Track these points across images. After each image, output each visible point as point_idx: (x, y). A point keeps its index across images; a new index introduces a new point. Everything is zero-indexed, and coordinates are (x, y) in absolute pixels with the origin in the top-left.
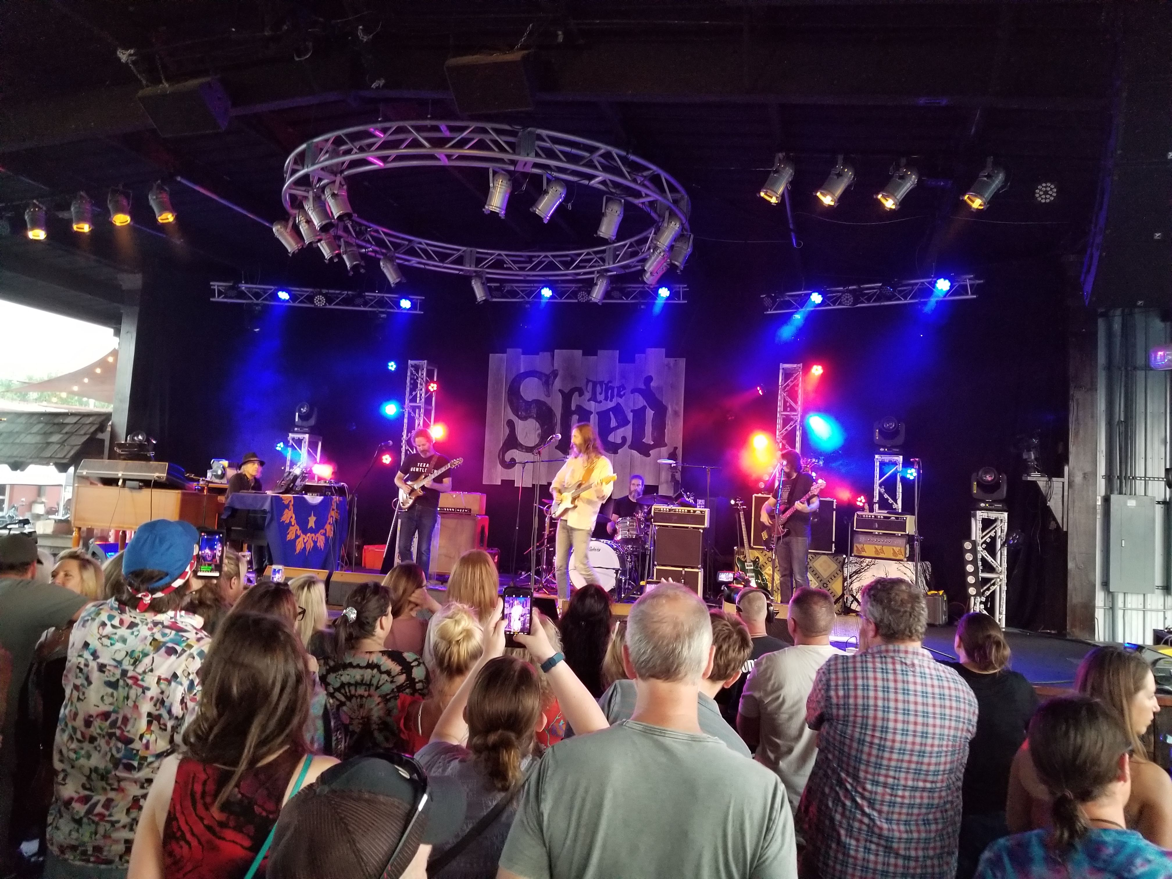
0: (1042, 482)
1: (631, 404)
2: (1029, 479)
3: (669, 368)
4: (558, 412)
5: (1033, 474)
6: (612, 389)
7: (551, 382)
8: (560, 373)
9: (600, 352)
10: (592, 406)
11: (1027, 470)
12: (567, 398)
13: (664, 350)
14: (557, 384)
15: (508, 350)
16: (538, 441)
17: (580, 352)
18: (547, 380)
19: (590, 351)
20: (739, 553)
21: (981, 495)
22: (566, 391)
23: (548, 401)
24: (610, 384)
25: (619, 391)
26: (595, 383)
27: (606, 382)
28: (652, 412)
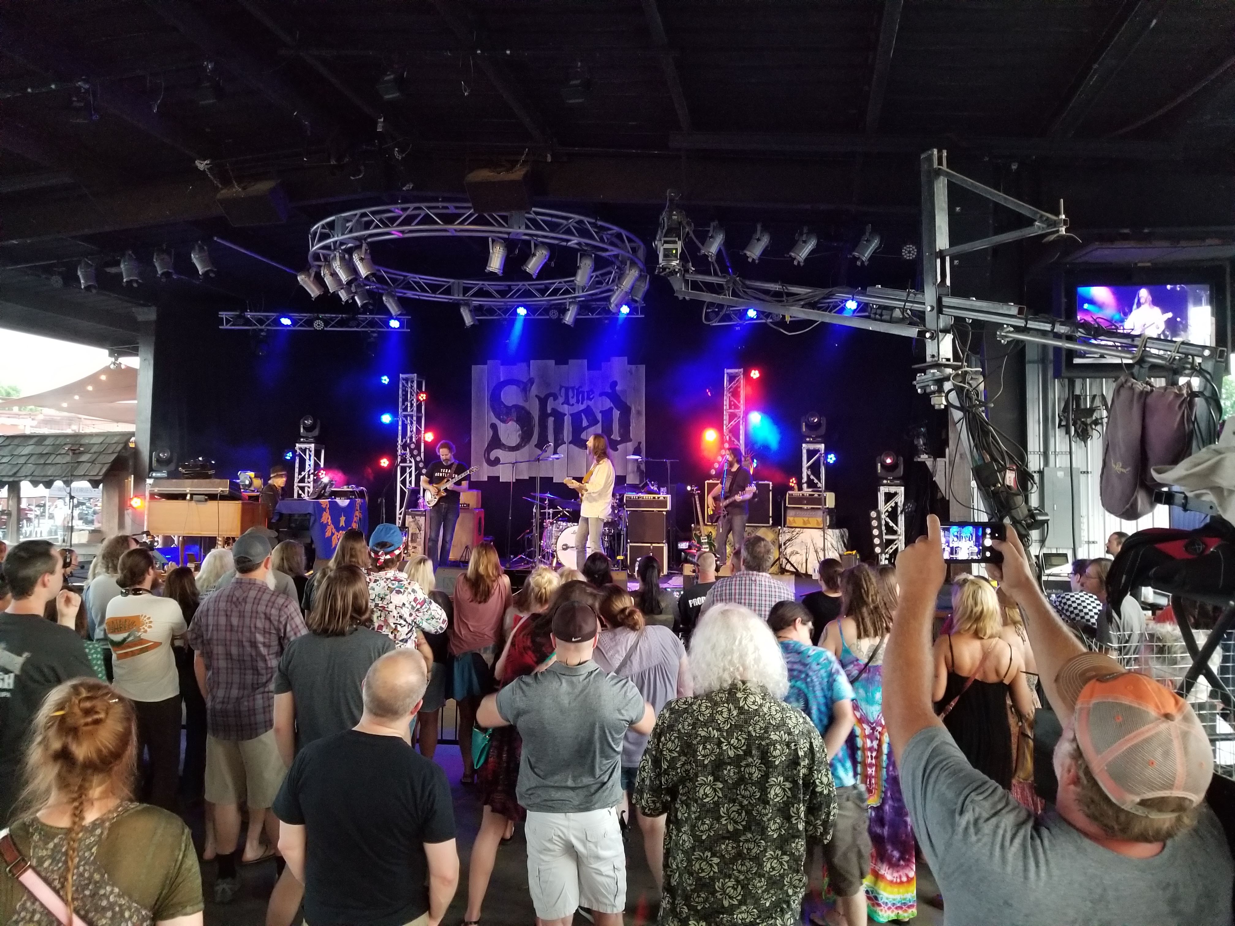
0: (929, 463)
1: (600, 406)
2: (919, 460)
3: (631, 373)
4: (536, 414)
5: (922, 456)
6: (583, 393)
7: (528, 389)
8: (536, 381)
9: (570, 361)
10: (565, 409)
11: (917, 453)
12: (543, 402)
13: (626, 358)
14: (534, 390)
15: (489, 362)
16: (518, 440)
17: (553, 362)
18: (525, 388)
19: (561, 361)
20: (695, 529)
21: (884, 474)
22: (542, 396)
23: (526, 405)
24: (580, 389)
25: (588, 395)
26: (567, 389)
27: (577, 387)
28: (619, 412)
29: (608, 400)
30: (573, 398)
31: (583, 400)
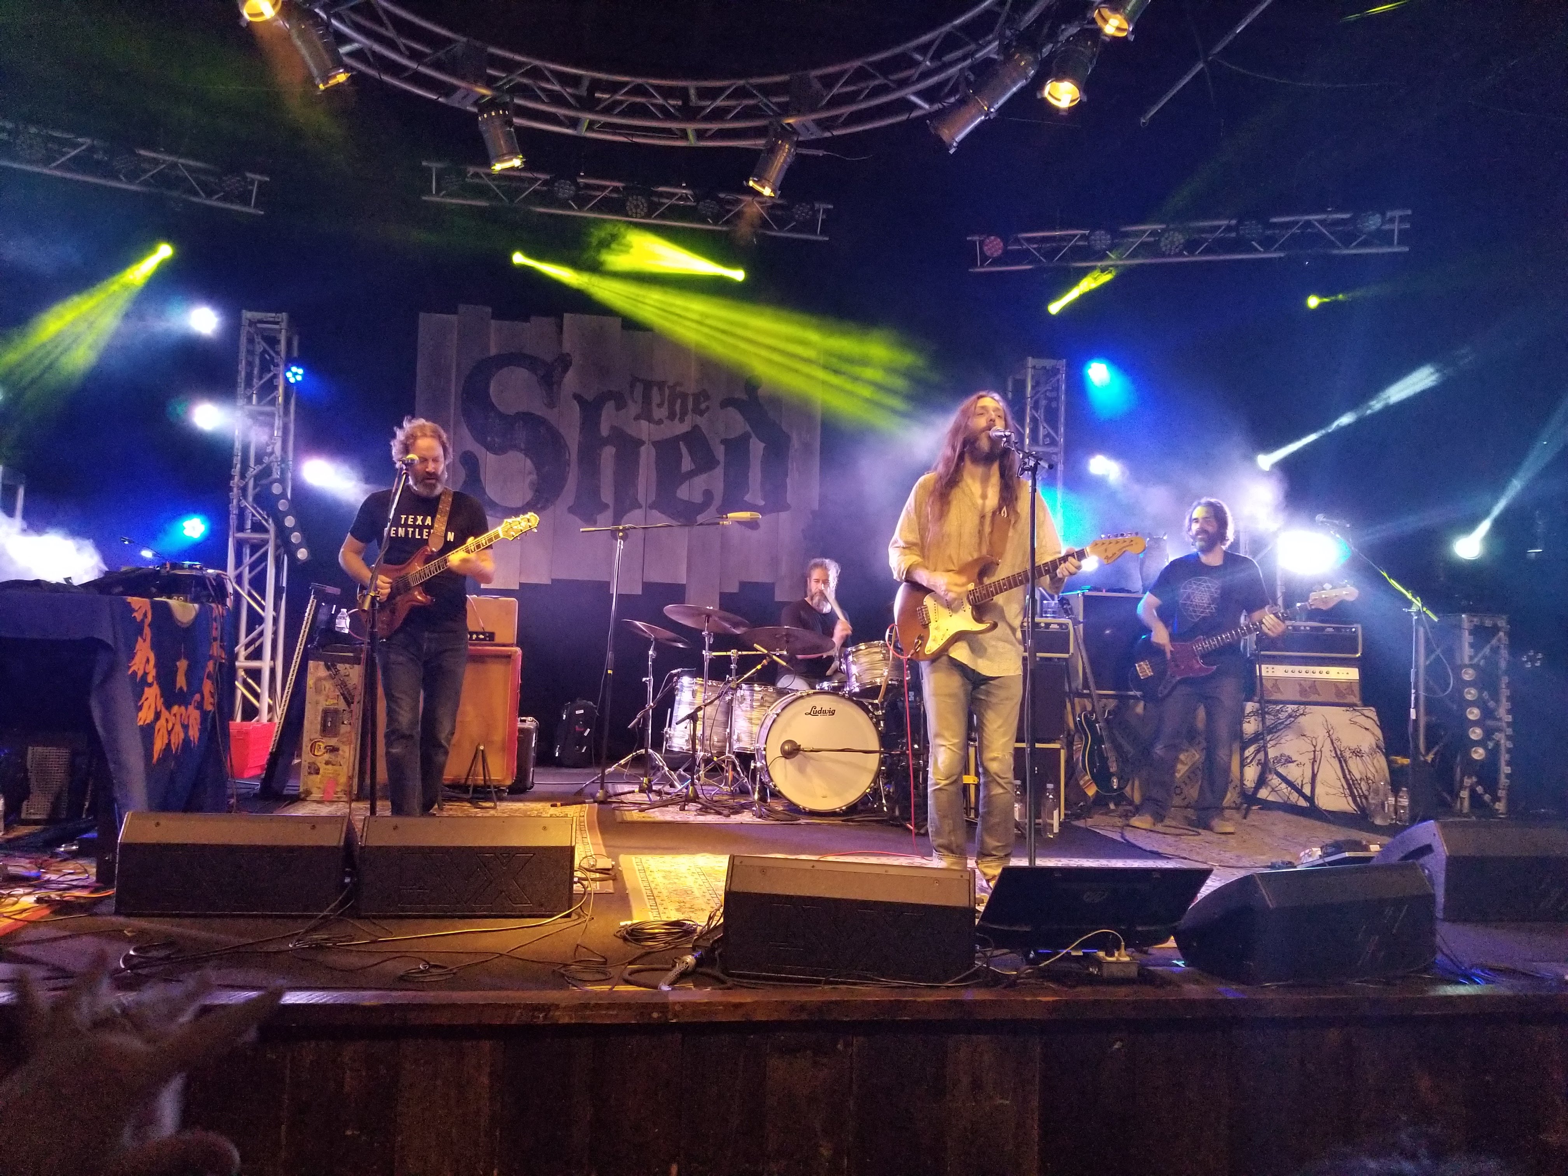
1: (721, 429)
4: (573, 440)
6: (684, 397)
7: (556, 378)
8: (575, 359)
10: (643, 430)
12: (591, 411)
14: (571, 382)
15: (461, 309)
16: (529, 495)
17: (618, 321)
18: (548, 374)
22: (589, 397)
23: (551, 416)
24: (678, 389)
25: (697, 403)
26: (648, 385)
27: (671, 384)
28: (762, 445)
29: (739, 417)
30: (660, 406)
31: (684, 413)
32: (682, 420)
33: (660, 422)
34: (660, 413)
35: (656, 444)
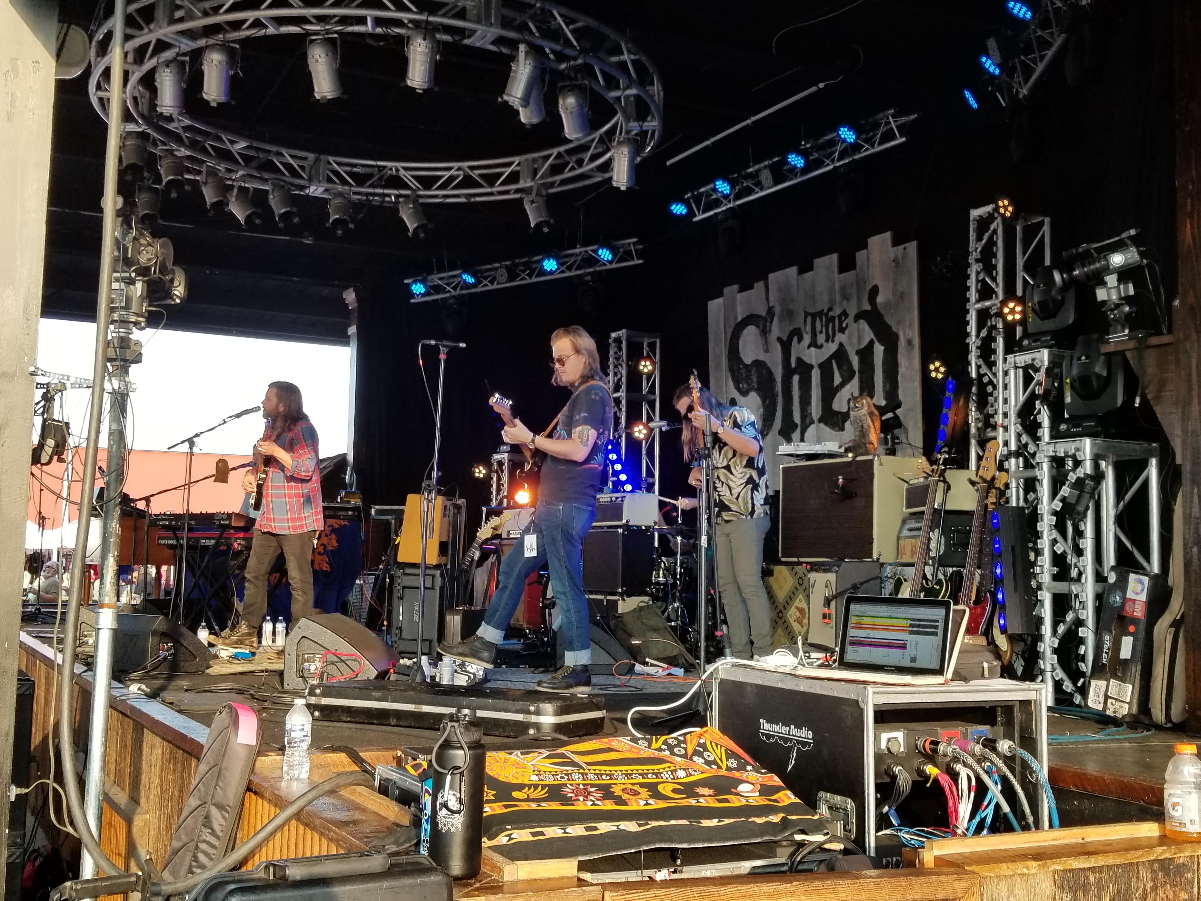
1: (855, 340)
3: (898, 263)
4: (778, 373)
5: (1115, 337)
6: (833, 318)
7: (768, 328)
8: (777, 309)
9: (816, 263)
10: (813, 356)
12: (786, 348)
13: (889, 234)
14: (775, 329)
15: (725, 291)
17: (796, 269)
18: (764, 326)
22: (785, 338)
23: (767, 359)
24: (831, 314)
25: (841, 322)
26: (814, 316)
27: (825, 311)
28: (882, 348)
29: (867, 327)
30: (821, 332)
31: (834, 335)
32: (833, 341)
33: (821, 347)
34: (821, 339)
35: (821, 366)
